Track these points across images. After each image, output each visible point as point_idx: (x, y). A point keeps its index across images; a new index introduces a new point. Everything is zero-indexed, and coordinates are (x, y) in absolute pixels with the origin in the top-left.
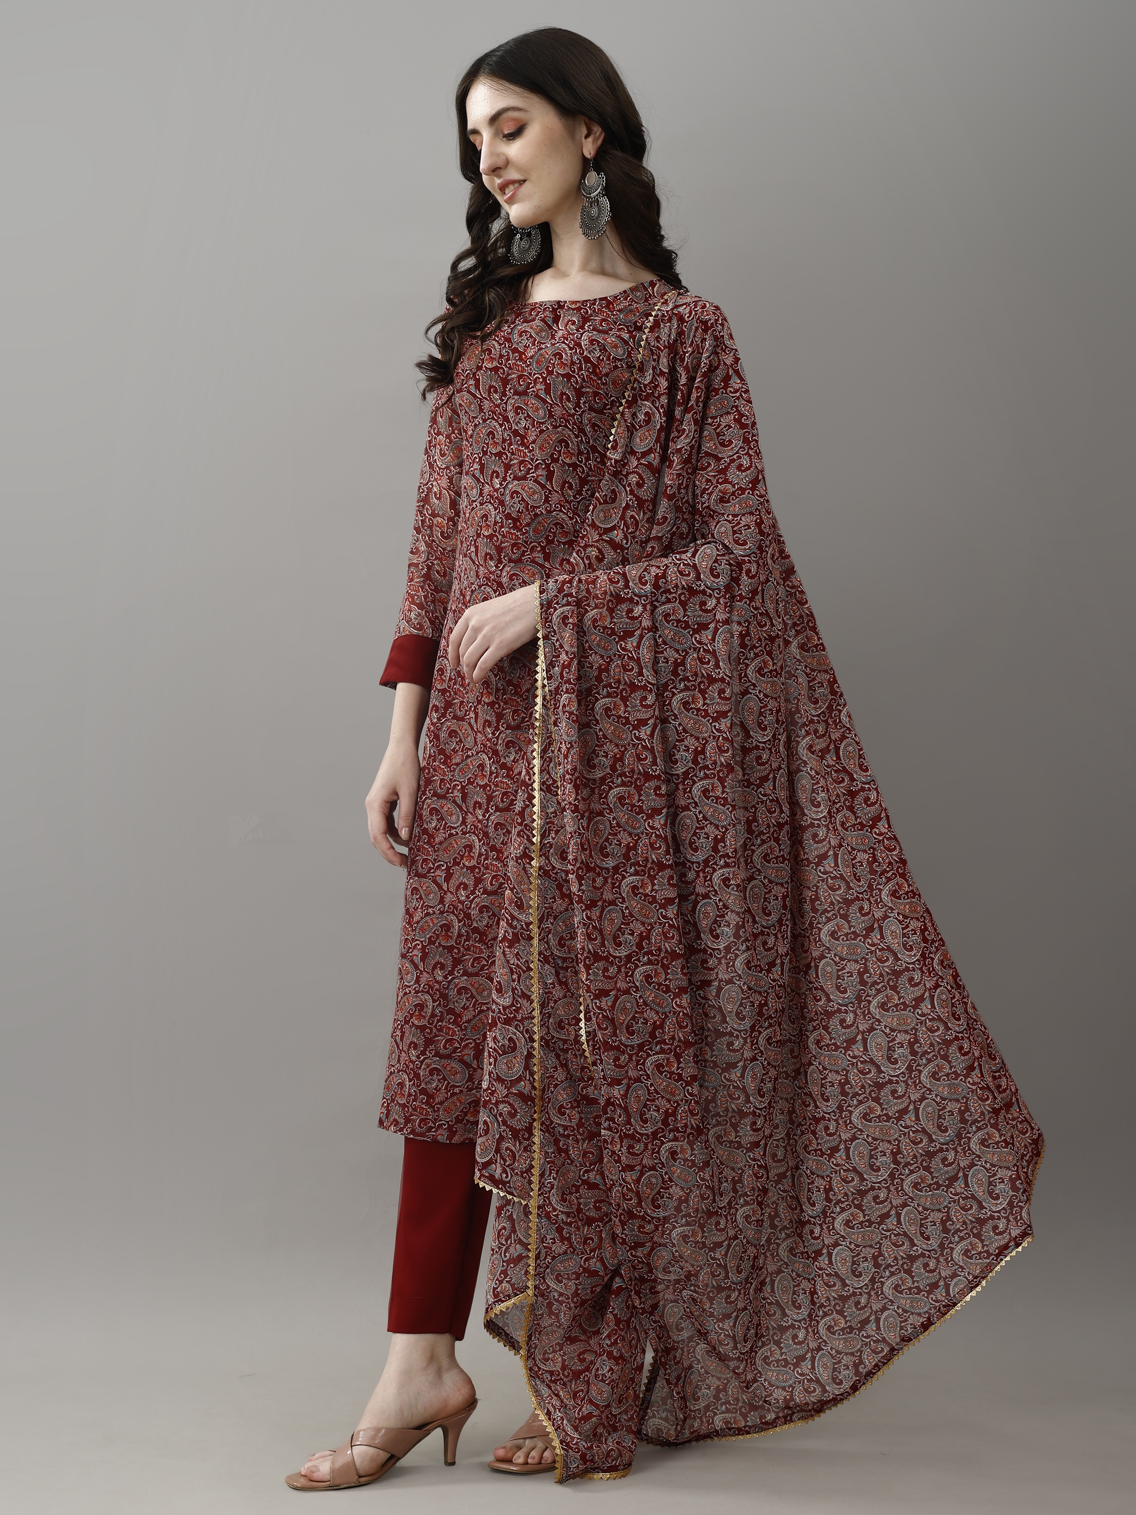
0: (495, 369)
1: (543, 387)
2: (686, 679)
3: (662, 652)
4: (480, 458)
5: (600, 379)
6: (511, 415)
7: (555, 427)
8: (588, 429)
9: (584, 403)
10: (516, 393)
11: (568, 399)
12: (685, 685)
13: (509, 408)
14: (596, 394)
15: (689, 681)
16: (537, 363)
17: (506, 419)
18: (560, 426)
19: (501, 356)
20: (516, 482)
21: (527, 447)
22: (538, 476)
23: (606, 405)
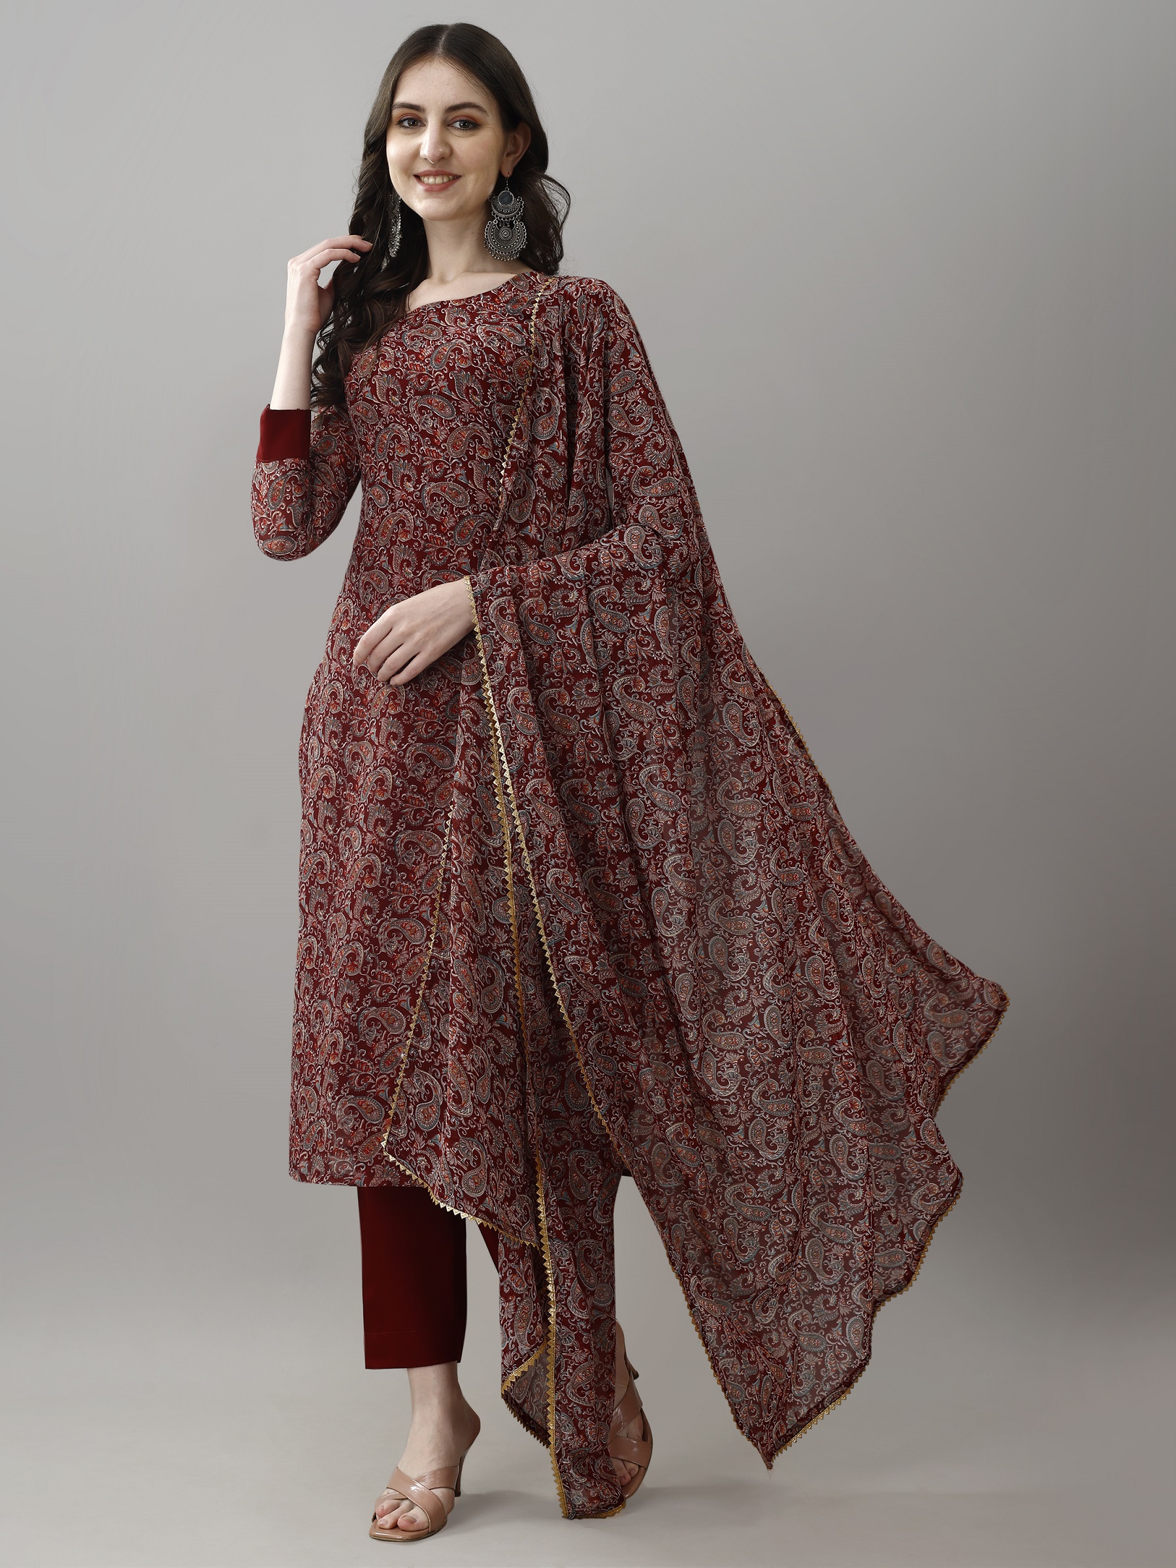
0: (393, 372)
1: (446, 384)
2: (626, 662)
3: (600, 637)
4: (387, 465)
5: (505, 368)
6: (415, 416)
7: (465, 424)
8: (499, 421)
9: (492, 394)
10: (417, 393)
11: (475, 393)
12: (626, 669)
13: (412, 409)
14: (502, 384)
15: (630, 664)
16: (436, 360)
17: (411, 421)
18: (470, 421)
19: (397, 359)
20: (433, 484)
21: (439, 447)
22: (457, 476)
23: (514, 394)
